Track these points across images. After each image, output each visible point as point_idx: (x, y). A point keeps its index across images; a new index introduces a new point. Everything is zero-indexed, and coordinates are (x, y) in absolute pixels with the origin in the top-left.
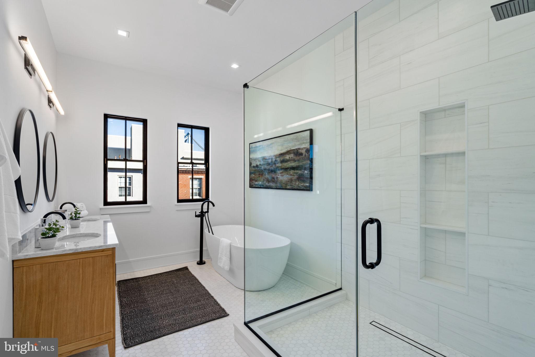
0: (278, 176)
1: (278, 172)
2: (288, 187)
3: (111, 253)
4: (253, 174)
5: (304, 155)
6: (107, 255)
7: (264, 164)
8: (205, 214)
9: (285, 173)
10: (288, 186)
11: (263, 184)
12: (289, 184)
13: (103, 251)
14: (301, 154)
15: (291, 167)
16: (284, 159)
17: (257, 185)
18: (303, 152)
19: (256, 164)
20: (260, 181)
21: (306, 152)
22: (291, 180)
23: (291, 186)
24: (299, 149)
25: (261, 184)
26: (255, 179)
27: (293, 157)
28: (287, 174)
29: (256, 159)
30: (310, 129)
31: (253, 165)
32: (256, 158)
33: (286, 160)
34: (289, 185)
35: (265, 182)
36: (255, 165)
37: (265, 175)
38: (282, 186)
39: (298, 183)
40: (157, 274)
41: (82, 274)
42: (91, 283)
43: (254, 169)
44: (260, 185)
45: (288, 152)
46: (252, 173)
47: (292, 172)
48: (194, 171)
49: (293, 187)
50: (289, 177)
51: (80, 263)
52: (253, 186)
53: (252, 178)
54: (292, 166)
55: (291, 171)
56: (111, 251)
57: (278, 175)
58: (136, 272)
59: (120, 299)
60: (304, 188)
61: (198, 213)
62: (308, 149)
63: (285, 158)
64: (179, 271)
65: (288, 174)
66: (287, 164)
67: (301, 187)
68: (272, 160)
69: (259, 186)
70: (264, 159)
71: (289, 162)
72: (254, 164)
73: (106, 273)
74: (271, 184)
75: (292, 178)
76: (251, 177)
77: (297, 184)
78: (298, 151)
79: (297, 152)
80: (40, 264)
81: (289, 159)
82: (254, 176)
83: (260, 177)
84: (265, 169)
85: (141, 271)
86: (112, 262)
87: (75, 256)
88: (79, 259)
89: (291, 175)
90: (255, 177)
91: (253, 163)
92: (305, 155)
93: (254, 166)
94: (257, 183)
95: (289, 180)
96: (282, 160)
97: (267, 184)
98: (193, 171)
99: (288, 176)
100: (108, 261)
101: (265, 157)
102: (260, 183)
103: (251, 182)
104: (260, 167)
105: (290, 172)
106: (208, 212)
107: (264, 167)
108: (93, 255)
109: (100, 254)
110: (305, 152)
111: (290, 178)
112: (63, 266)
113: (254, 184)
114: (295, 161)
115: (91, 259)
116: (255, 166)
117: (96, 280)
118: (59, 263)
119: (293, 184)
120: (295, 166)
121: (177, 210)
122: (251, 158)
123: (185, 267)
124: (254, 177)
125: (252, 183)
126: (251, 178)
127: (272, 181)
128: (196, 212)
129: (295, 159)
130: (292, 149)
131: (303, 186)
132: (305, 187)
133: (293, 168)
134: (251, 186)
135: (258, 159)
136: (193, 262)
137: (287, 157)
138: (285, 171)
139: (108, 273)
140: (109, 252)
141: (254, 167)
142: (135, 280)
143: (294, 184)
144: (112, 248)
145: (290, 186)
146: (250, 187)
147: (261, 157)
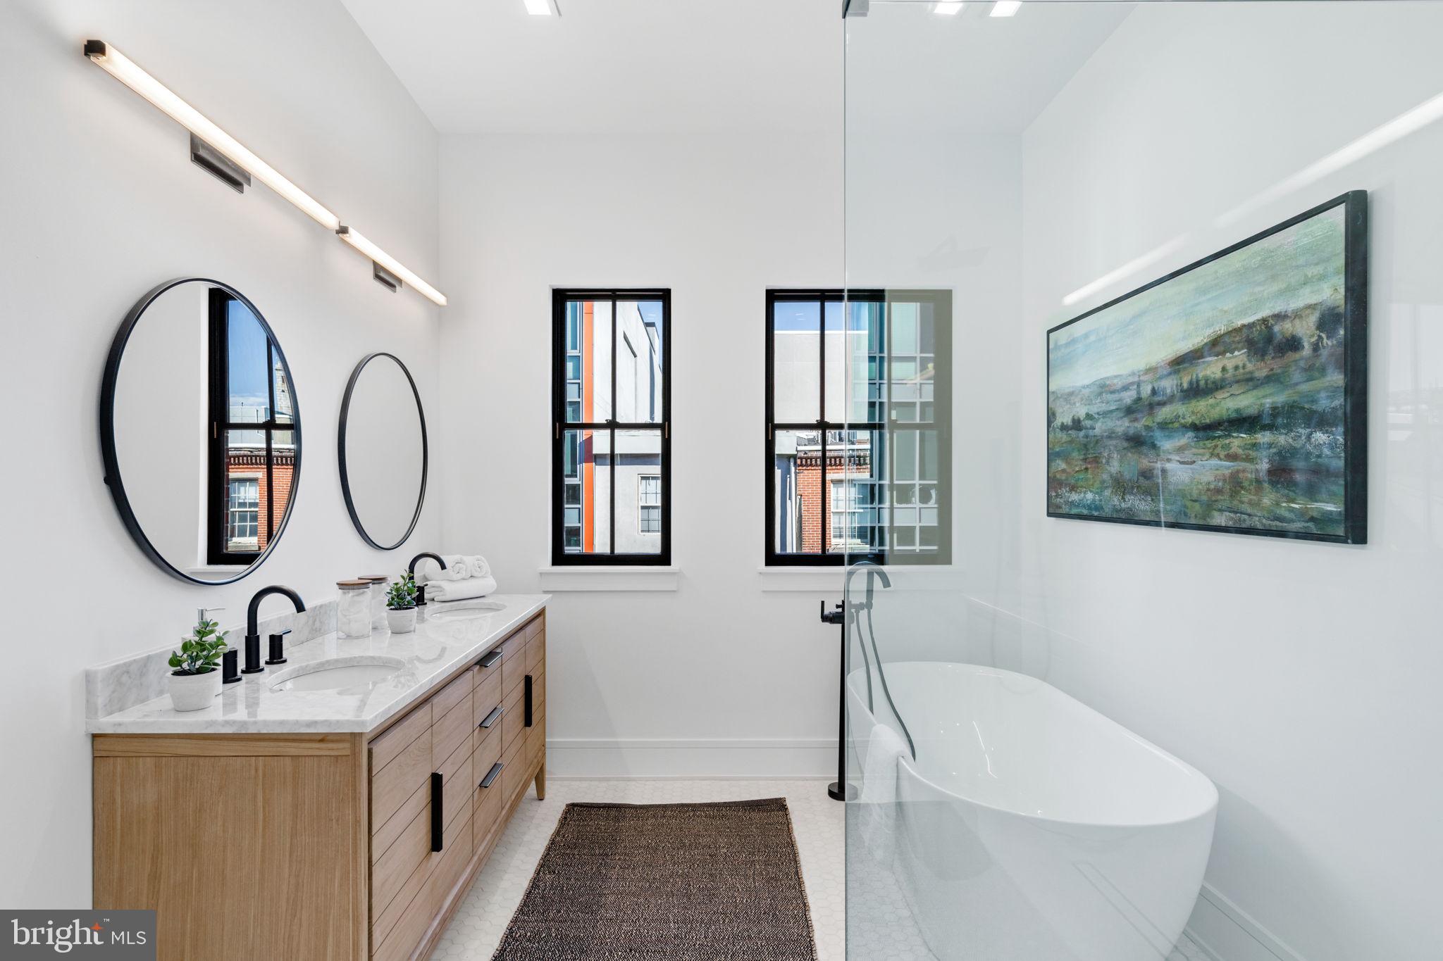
0: (1168, 466)
1: (1167, 445)
2: (1220, 519)
3: (348, 752)
4: (1062, 460)
5: (1306, 345)
6: (337, 757)
7: (1105, 414)
8: (857, 613)
9: (1201, 451)
10: (1216, 514)
11: (1101, 500)
12: (1224, 500)
13: (323, 739)
14: (1293, 344)
15: (1234, 415)
16: (1198, 381)
17: (1078, 506)
18: (1305, 329)
19: (1071, 417)
20: (1088, 488)
21: (1321, 325)
22: (1236, 484)
23: (1236, 512)
24: (1279, 317)
25: (1094, 500)
26: (1067, 479)
27: (1244, 367)
28: (1212, 455)
29: (1071, 394)
30: (1347, 194)
31: (1058, 422)
32: (1071, 390)
33: (1206, 383)
34: (1220, 510)
35: (1107, 493)
36: (1067, 420)
37: (1108, 463)
38: (1188, 511)
39: (1273, 496)
40: (683, 805)
41: (264, 808)
42: (288, 845)
43: (1064, 437)
44: (1089, 508)
45: (1217, 345)
46: (1058, 455)
47: (1238, 441)
48: (831, 458)
49: (1246, 517)
50: (1227, 467)
51: (256, 770)
52: (1060, 507)
53: (1058, 476)
54: (1237, 411)
55: (1232, 440)
56: (347, 745)
57: (1169, 460)
58: (634, 783)
59: (538, 874)
60: (1310, 524)
61: (831, 609)
62: (1337, 311)
63: (1201, 376)
64: (754, 810)
65: (1216, 452)
66: (1211, 401)
67: (1292, 521)
68: (1139, 393)
69: (1085, 512)
70: (1103, 388)
71: (1220, 395)
72: (1064, 418)
73: (334, 821)
74: (1137, 503)
75: (1238, 472)
76: (1053, 469)
77: (1266, 501)
78: (1269, 328)
79: (1269, 338)
80: (154, 755)
81: (1223, 380)
82: (1063, 466)
83: (1090, 471)
84: (1111, 435)
85: (648, 783)
86: (352, 786)
87: (243, 743)
88: (254, 758)
89: (1232, 457)
90: (1068, 470)
91: (1059, 411)
92: (1316, 348)
93: (1063, 423)
94: (1074, 497)
95: (1225, 480)
96: (1185, 386)
97: (1116, 501)
98: (824, 457)
99: (1214, 462)
100: (338, 778)
101: (1108, 383)
102: (1090, 496)
103: (1054, 494)
104: (1086, 428)
105: (1227, 441)
106: (869, 605)
107: (1104, 428)
108: (292, 749)
109: (314, 749)
110: (1314, 328)
111: (1227, 472)
112: (211, 773)
113: (1067, 502)
114: (1250, 381)
115: (288, 761)
116: (1070, 423)
117: (303, 837)
118: (201, 761)
119: (1242, 502)
120: (1253, 411)
121: (764, 591)
122: (1053, 392)
123: (776, 799)
124: (1064, 471)
125: (1057, 496)
126: (1055, 477)
127: (1138, 487)
128: (823, 603)
129: (1251, 373)
130: (1239, 323)
131: (1302, 514)
132: (1312, 519)
133: (1245, 422)
134: (1054, 511)
135: (1080, 391)
136: (816, 783)
137: (1211, 369)
138: (1202, 439)
139: (337, 820)
140: (341, 745)
141: (1064, 428)
142: (613, 813)
143: (1250, 503)
144: (352, 734)
145: (1228, 514)
146: (1049, 514)
147: (1093, 383)
